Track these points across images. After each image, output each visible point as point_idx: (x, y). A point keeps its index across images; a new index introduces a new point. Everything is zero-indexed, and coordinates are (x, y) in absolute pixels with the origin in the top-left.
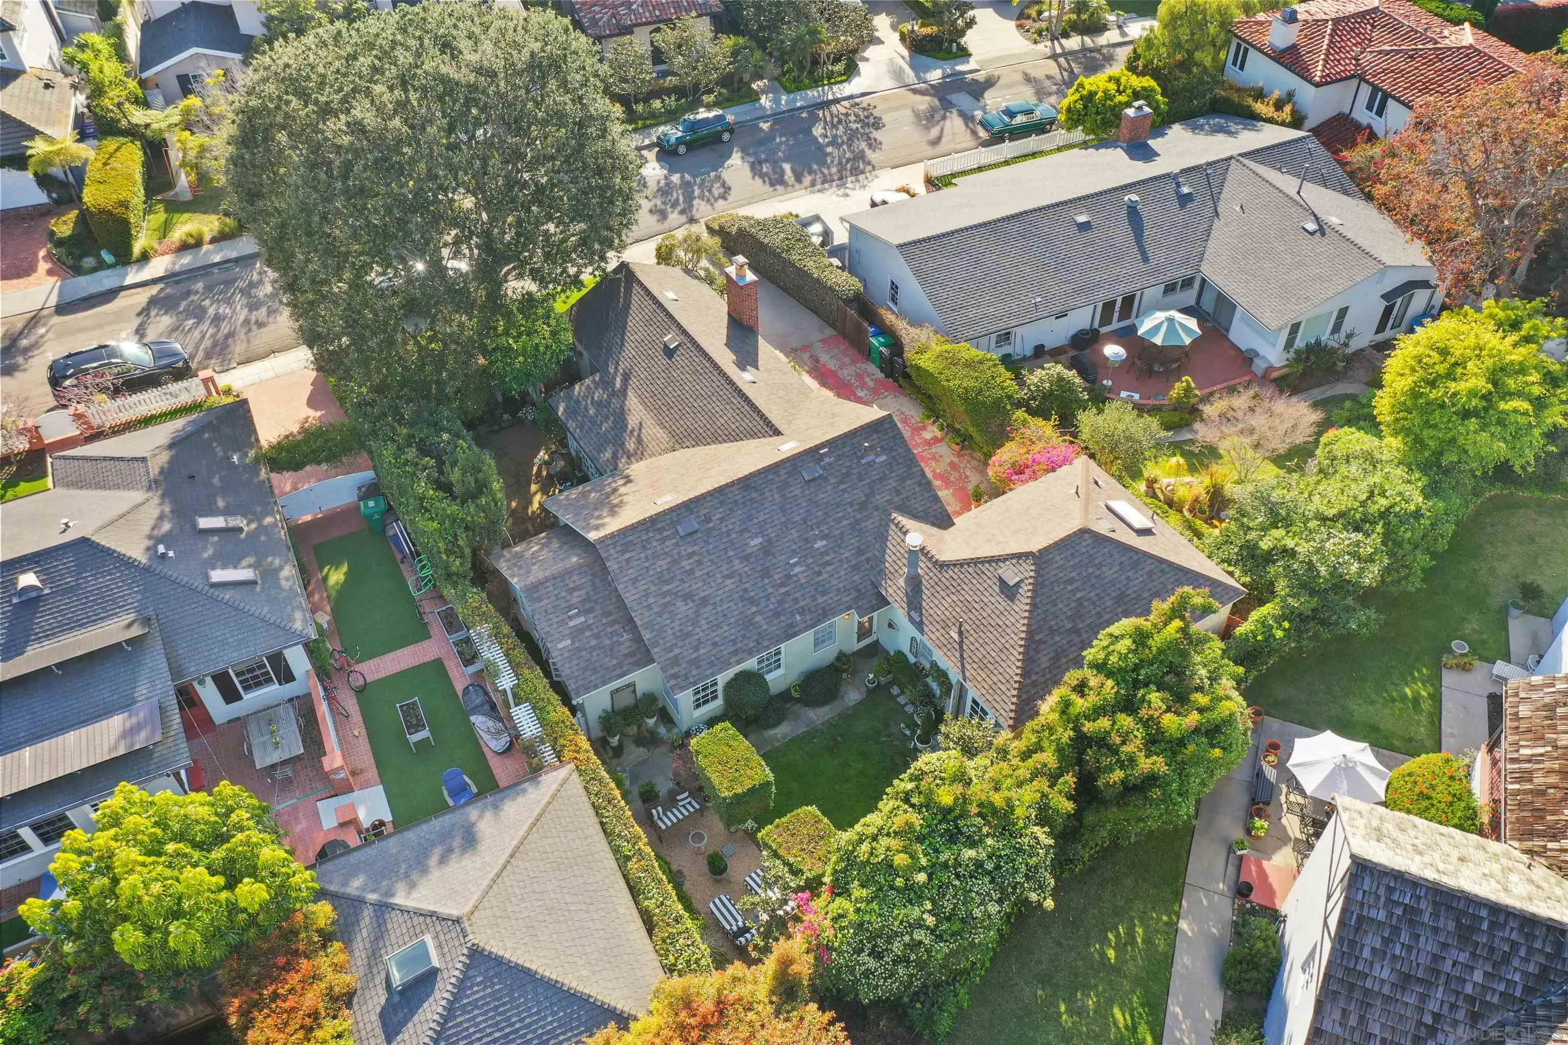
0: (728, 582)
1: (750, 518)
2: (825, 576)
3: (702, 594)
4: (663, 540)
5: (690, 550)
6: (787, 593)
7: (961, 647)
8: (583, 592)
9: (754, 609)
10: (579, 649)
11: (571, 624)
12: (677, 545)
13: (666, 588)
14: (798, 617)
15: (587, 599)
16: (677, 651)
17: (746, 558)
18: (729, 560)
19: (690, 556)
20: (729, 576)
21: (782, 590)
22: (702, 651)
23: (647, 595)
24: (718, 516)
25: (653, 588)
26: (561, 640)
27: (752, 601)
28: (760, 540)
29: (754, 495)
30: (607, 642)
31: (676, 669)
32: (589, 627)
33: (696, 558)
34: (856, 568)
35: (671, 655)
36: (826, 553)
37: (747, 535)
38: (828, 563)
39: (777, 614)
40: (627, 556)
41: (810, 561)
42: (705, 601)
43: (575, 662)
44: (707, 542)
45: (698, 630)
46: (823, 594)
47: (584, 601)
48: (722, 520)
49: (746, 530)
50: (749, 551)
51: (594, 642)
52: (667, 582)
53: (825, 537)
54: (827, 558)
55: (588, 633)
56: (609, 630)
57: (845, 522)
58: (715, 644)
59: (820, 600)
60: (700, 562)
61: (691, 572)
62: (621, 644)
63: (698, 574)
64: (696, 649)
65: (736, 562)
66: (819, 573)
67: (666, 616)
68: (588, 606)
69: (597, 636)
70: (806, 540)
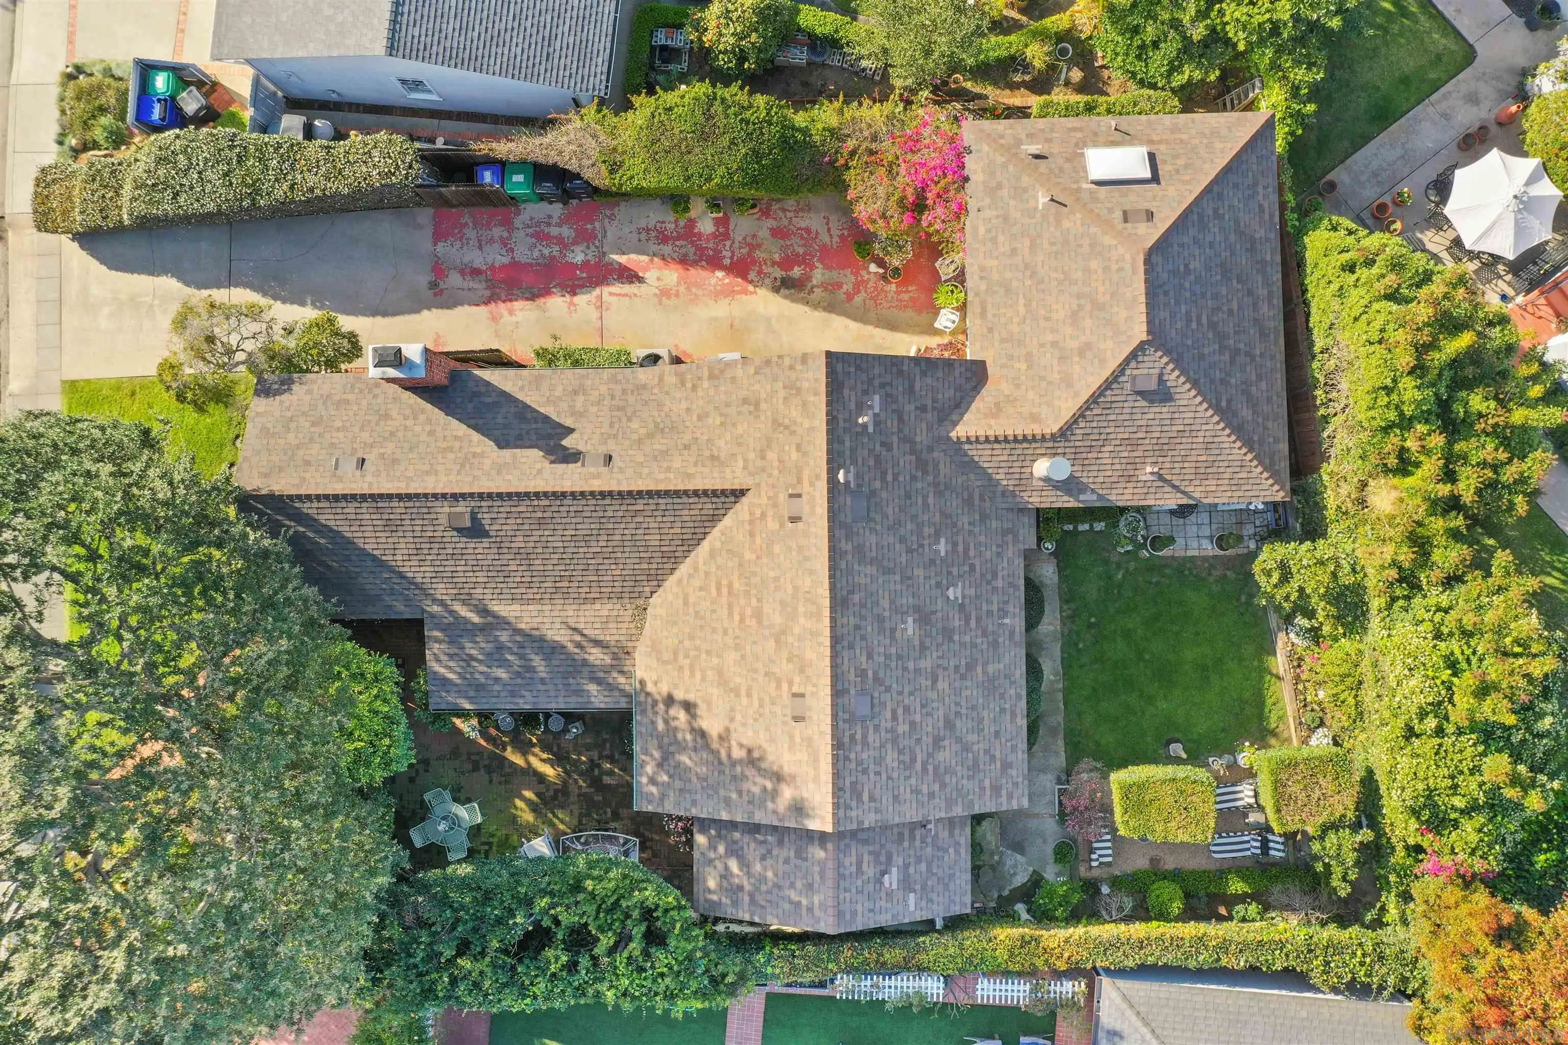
0: (941, 685)
1: (880, 619)
2: (977, 562)
3: (941, 724)
4: (865, 743)
5: (889, 715)
6: (979, 619)
7: (1165, 481)
8: (866, 857)
9: (979, 669)
10: (924, 887)
11: (895, 886)
12: (877, 728)
13: (918, 766)
14: (1007, 621)
15: (876, 854)
16: (987, 783)
17: (923, 647)
18: (917, 671)
19: (894, 718)
20: (935, 681)
21: (973, 623)
22: (998, 754)
23: (916, 792)
24: (864, 659)
25: (913, 781)
26: (907, 905)
27: (970, 667)
28: (910, 620)
29: (856, 598)
30: (929, 849)
31: (1004, 792)
32: (906, 866)
33: (900, 711)
34: (984, 517)
35: (988, 793)
36: (955, 544)
37: (898, 634)
38: (966, 550)
39: (995, 645)
40: (865, 797)
41: (955, 571)
42: (949, 725)
43: (934, 896)
44: (888, 689)
45: (975, 748)
46: (995, 575)
47: (877, 862)
48: (870, 656)
49: (893, 630)
50: (917, 643)
51: (923, 867)
52: (913, 760)
53: (937, 536)
54: (960, 548)
55: (911, 870)
56: (917, 843)
57: (931, 500)
58: (997, 734)
59: (1000, 583)
60: (907, 709)
61: (913, 724)
62: (937, 834)
63: (918, 718)
64: (993, 758)
65: (923, 664)
66: (972, 567)
67: (947, 779)
68: (883, 858)
69: (919, 860)
70: (932, 562)
